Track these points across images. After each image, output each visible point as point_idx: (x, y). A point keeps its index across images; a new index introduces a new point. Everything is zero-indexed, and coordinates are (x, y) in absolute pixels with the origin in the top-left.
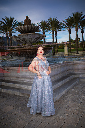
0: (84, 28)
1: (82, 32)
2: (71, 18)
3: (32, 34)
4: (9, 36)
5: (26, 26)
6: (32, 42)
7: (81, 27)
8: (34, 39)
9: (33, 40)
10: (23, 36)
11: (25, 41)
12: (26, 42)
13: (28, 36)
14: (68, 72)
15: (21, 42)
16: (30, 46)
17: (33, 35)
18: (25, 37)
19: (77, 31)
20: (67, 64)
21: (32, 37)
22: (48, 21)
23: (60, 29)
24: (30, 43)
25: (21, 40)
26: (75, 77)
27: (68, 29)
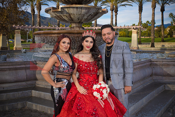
0: (165, 3)
1: (163, 10)
3: (86, 6)
6: (83, 20)
8: (88, 15)
9: (86, 17)
10: (69, 9)
11: (71, 17)
12: (72, 21)
13: (78, 9)
14: (151, 78)
15: (64, 20)
16: (79, 27)
17: (86, 8)
18: (71, 11)
19: (154, 7)
20: (151, 65)
21: (84, 11)
24: (79, 22)
25: (64, 15)
26: (167, 89)
27: (138, 3)
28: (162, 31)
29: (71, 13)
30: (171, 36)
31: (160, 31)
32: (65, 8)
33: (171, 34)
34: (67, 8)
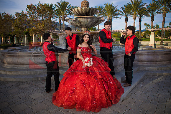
0: (142, 16)
1: (140, 21)
2: (129, 4)
4: (62, 21)
5: (84, 8)
6: (89, 26)
7: (139, 16)
8: (92, 22)
9: (90, 24)
11: (81, 24)
13: (86, 19)
17: (90, 18)
19: (135, 19)
22: (104, 7)
23: (115, 16)
24: (86, 27)
25: (77, 23)
27: (125, 16)
28: (140, 34)
29: (81, 21)
30: (145, 37)
31: (138, 34)
32: (77, 18)
33: (145, 36)
34: (79, 18)
